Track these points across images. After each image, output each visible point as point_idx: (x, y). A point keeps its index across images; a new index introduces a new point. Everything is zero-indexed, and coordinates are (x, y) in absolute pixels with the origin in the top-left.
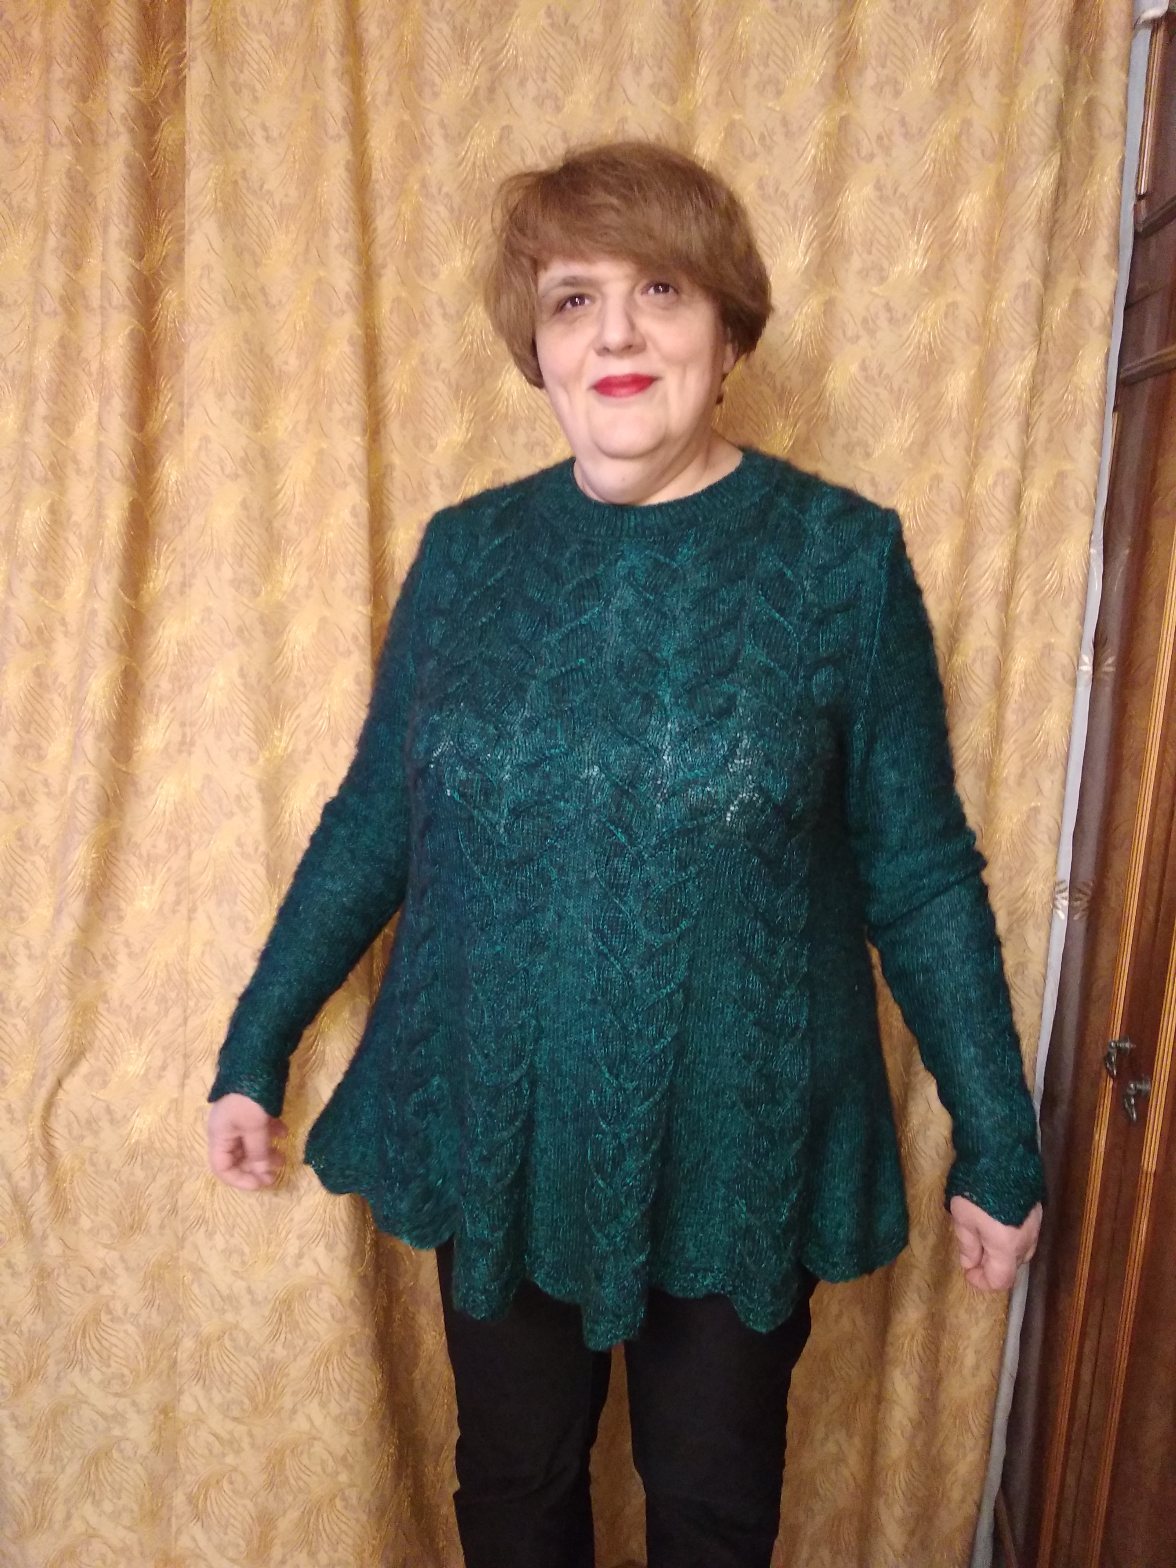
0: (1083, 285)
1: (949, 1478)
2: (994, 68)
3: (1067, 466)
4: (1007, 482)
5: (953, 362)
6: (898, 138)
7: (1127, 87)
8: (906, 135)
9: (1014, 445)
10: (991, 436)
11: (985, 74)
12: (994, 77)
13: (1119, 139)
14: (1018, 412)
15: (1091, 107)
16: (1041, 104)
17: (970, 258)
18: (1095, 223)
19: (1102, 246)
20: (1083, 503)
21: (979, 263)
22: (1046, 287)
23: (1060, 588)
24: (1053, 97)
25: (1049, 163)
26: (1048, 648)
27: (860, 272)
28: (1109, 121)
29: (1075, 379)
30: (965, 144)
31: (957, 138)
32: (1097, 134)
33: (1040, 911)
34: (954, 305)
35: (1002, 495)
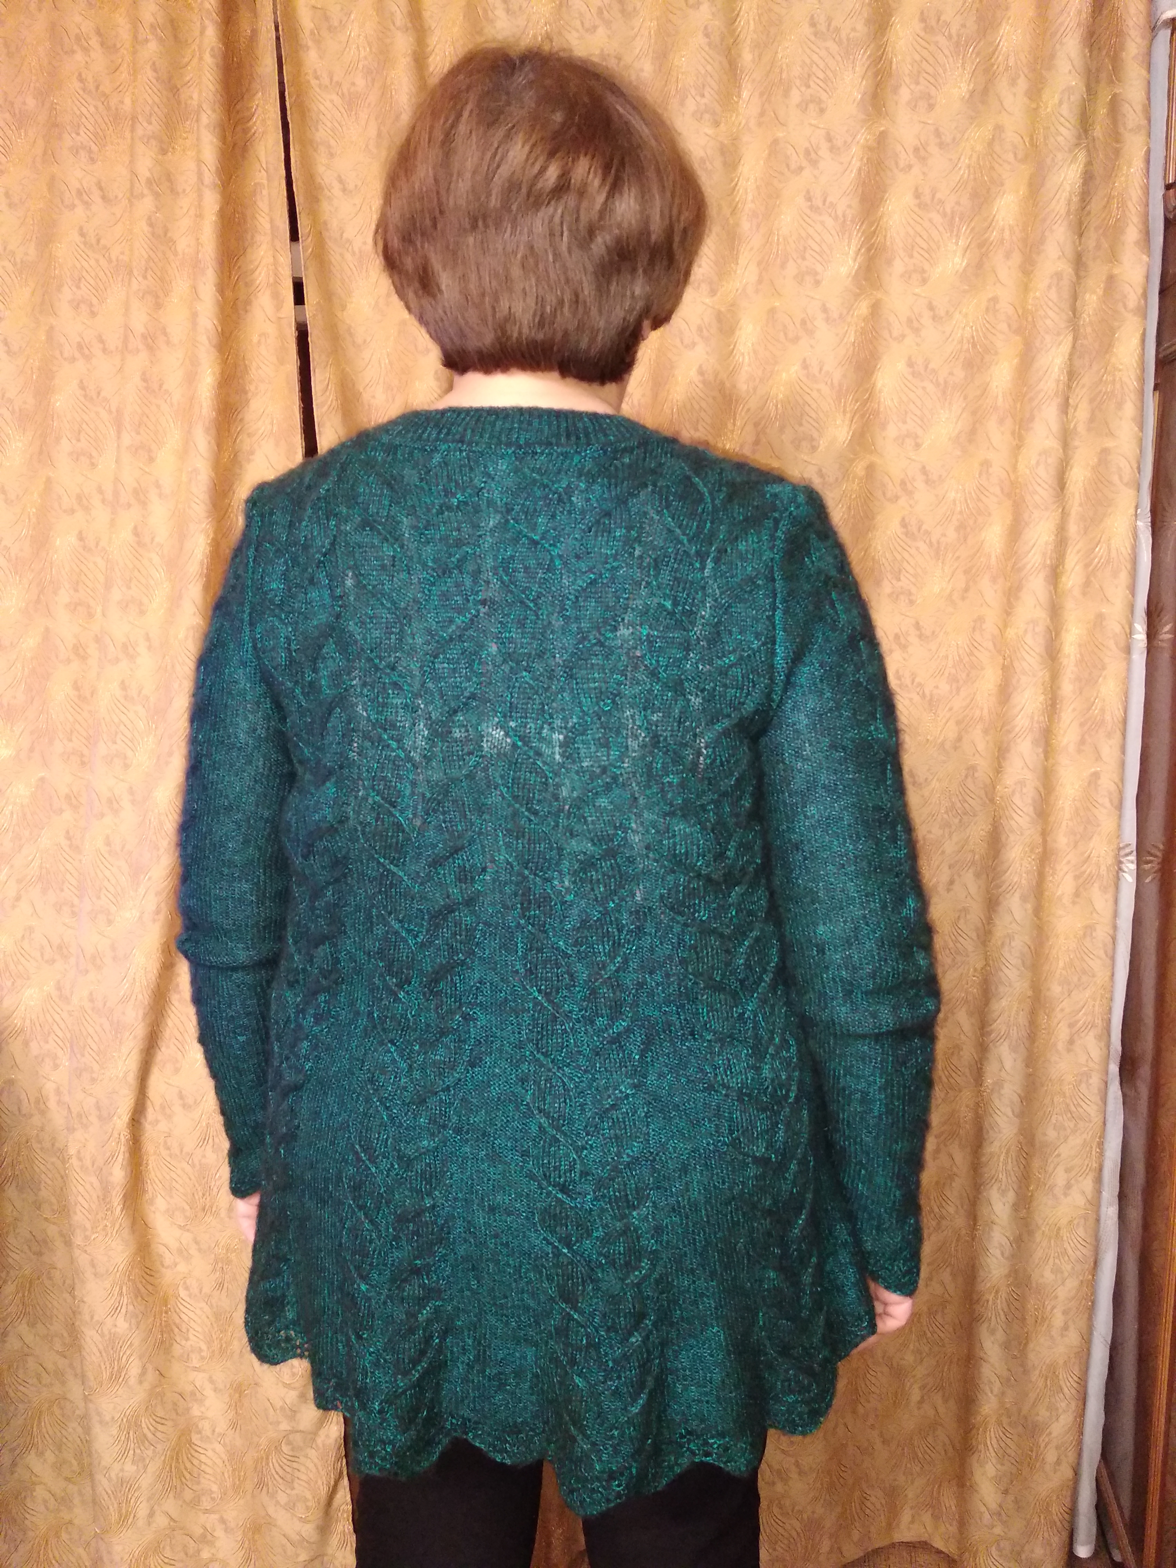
0: (1116, 271)
1: (1043, 1439)
2: (1022, 76)
3: (1110, 443)
4: (1050, 461)
5: (996, 353)
6: (933, 149)
7: (1149, 82)
8: (941, 145)
9: (1055, 427)
10: (1032, 419)
11: (1013, 82)
12: (1023, 84)
13: (1144, 132)
14: (1056, 394)
15: (1114, 106)
16: (1065, 106)
17: (1008, 256)
18: (1124, 211)
19: (1132, 234)
20: (1126, 478)
21: (1017, 258)
22: (1078, 276)
23: (1108, 561)
24: (1076, 98)
25: (1075, 159)
26: (1100, 617)
27: (902, 276)
28: (1132, 116)
29: (1113, 360)
30: (997, 148)
31: (991, 143)
32: (1122, 130)
33: (1105, 873)
34: (995, 300)
35: (1045, 474)
